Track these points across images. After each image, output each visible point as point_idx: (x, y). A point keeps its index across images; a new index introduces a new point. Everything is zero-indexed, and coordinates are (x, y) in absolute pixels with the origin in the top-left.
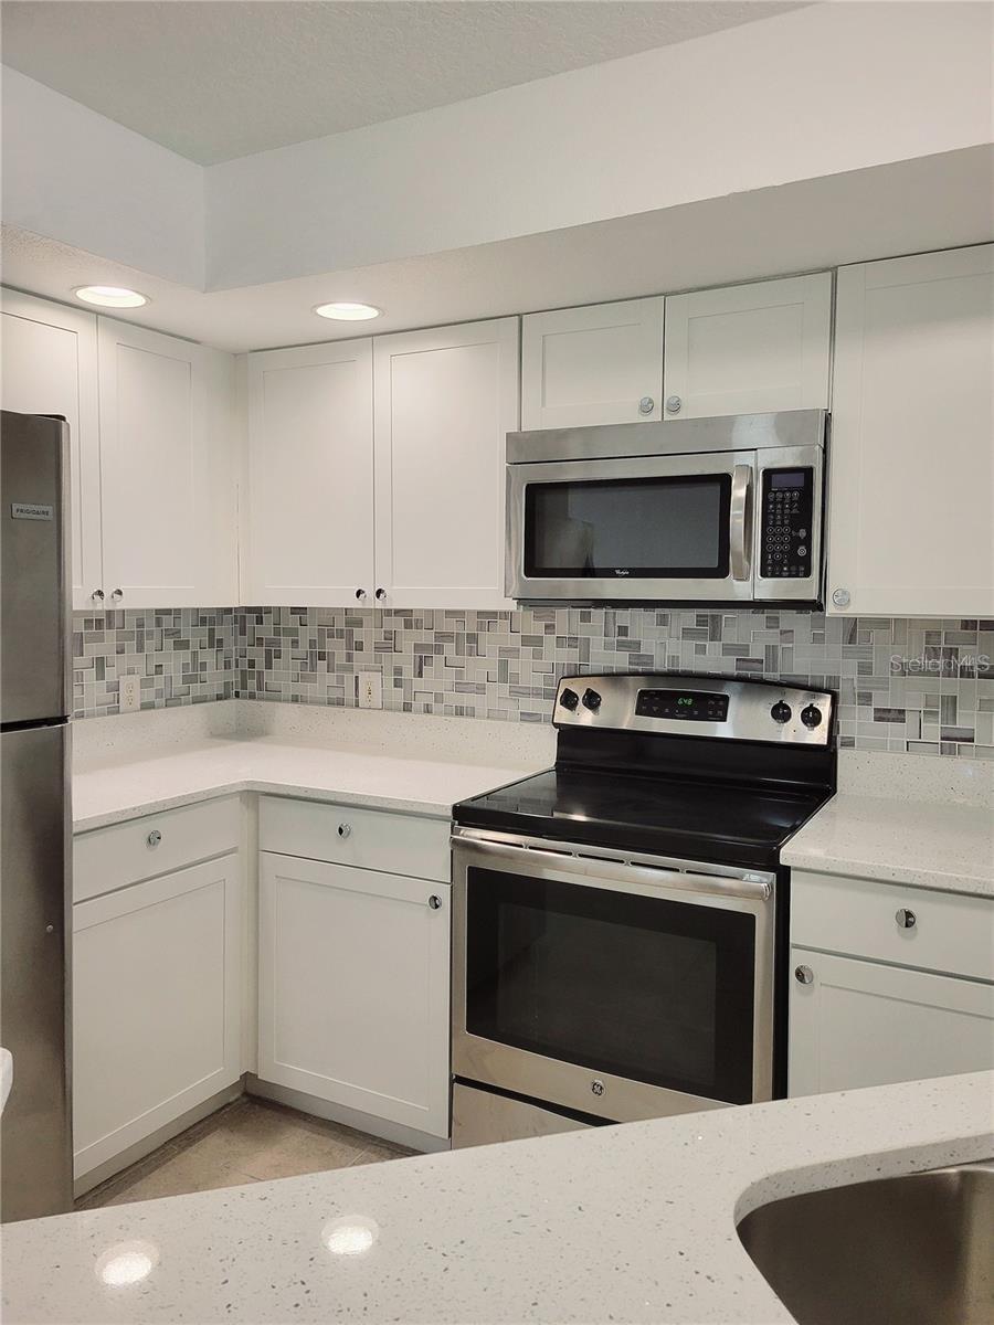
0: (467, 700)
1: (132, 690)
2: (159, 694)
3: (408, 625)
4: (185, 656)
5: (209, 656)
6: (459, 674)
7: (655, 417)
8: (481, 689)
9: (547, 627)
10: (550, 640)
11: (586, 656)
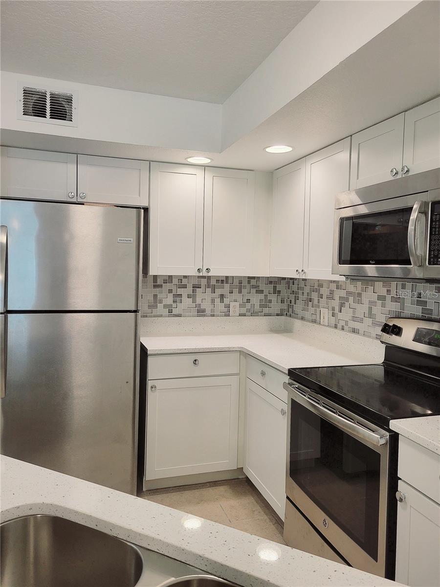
0: (357, 325)
1: (235, 308)
2: (248, 310)
3: (337, 288)
4: (261, 296)
5: (273, 297)
6: (354, 312)
7: (399, 176)
8: (361, 321)
9: (388, 291)
10: (389, 298)
11: (403, 308)
